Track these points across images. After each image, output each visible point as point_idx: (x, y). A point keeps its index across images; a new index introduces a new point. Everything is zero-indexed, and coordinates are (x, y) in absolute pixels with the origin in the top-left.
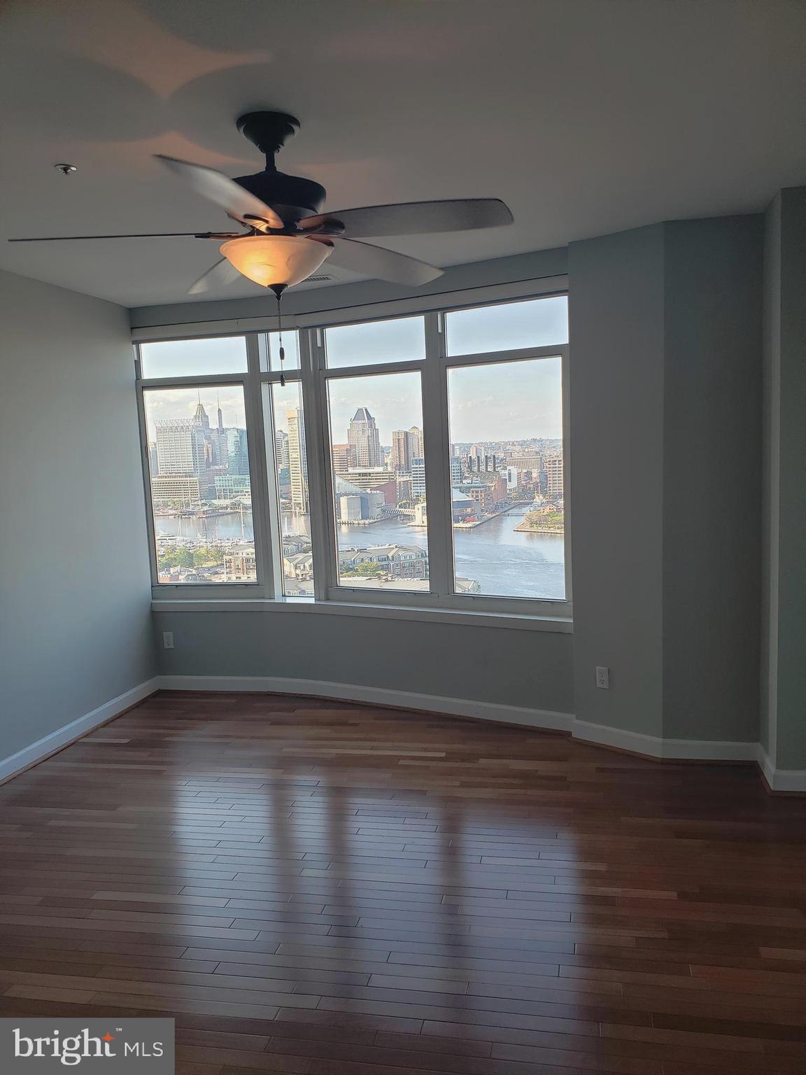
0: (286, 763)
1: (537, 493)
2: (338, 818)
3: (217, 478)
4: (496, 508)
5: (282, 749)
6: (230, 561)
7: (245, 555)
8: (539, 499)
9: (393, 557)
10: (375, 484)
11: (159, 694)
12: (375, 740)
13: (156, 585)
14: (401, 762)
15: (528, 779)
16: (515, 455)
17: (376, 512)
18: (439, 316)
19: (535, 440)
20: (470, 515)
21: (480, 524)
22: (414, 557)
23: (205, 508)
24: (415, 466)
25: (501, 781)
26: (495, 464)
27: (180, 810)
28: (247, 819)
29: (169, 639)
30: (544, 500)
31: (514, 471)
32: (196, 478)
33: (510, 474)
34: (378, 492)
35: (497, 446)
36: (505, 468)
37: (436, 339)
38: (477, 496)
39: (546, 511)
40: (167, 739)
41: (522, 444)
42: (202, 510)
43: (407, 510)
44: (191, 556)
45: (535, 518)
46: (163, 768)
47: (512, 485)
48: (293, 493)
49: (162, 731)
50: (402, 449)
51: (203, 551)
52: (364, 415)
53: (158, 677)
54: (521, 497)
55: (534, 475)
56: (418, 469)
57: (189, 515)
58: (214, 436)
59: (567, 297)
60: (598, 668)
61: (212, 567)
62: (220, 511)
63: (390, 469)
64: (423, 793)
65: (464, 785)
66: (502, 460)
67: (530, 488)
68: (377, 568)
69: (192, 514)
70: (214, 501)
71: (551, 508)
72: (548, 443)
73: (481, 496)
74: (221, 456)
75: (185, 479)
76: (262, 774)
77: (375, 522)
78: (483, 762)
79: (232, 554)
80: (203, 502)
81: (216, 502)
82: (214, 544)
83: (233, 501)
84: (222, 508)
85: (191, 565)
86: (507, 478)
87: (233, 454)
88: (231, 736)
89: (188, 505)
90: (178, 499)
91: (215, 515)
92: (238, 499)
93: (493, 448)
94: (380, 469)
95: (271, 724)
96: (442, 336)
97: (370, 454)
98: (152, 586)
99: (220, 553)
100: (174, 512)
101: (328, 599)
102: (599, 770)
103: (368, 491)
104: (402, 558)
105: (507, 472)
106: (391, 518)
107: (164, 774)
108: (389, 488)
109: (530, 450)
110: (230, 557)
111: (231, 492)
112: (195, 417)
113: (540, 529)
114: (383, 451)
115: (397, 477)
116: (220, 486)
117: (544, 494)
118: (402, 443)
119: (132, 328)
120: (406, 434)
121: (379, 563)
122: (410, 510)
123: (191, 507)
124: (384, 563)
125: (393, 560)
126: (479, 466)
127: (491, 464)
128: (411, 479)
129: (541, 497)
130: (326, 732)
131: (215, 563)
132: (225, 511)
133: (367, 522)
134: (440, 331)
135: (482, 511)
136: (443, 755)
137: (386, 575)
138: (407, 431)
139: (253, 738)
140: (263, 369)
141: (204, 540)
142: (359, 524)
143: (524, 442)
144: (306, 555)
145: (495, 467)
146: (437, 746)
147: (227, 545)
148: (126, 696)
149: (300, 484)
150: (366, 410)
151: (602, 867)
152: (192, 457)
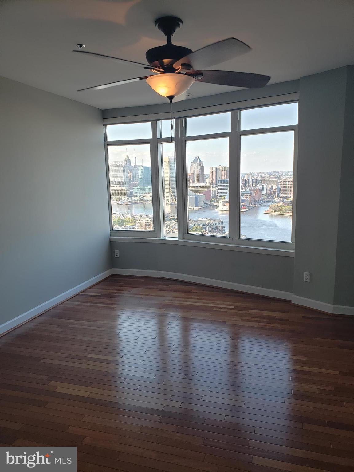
0: (166, 306)
1: (276, 196)
2: (186, 331)
3: (134, 187)
4: (256, 203)
5: (164, 301)
6: (139, 223)
7: (145, 221)
8: (276, 199)
9: (208, 224)
10: (201, 191)
11: (113, 276)
12: (203, 299)
13: (112, 230)
14: (215, 309)
15: (271, 319)
16: (266, 179)
17: (201, 204)
18: (238, 112)
19: (275, 172)
20: (244, 206)
21: (248, 210)
22: (217, 224)
23: (129, 200)
24: (220, 183)
25: (259, 319)
26: (256, 183)
27: (119, 323)
28: (149, 329)
29: (117, 253)
30: (278, 200)
31: (265, 186)
32: (125, 187)
33: (263, 187)
34: (203, 195)
35: (258, 174)
36: (261, 185)
37: (236, 122)
38: (247, 197)
39: (279, 204)
40: (116, 294)
41: (270, 174)
42: (127, 201)
43: (216, 203)
44: (122, 221)
45: (274, 208)
46: (115, 306)
47: (264, 192)
48: (166, 194)
49: (114, 291)
50: (214, 176)
51: (127, 219)
52: (198, 160)
53: (112, 269)
54: (267, 198)
55: (274, 188)
56: (221, 185)
57: (122, 203)
58: (133, 169)
59: (298, 103)
60: (305, 272)
61: (131, 226)
62: (135, 202)
63: (208, 184)
64: (225, 322)
65: (243, 320)
66: (260, 181)
67: (272, 194)
68: (201, 229)
69: (123, 203)
70: (132, 197)
71: (282, 203)
72: (281, 173)
73: (249, 197)
74: (135, 177)
75: (120, 187)
76: (155, 311)
77: (201, 208)
78: (251, 311)
79: (139, 220)
80: (128, 197)
81: (133, 198)
82: (132, 216)
83: (140, 197)
84: (136, 201)
85: (123, 225)
86: (262, 189)
87: (141, 177)
88: (143, 294)
89: (121, 199)
90: (117, 196)
91: (133, 203)
92: (142, 197)
93: (255, 175)
94: (204, 185)
95: (159, 290)
96: (239, 121)
97: (199, 178)
98: (110, 231)
99: (135, 220)
100: (116, 202)
101: (183, 239)
102: (304, 317)
103: (198, 194)
104: (212, 225)
105: (262, 186)
106: (208, 206)
107: (115, 308)
108: (208, 193)
109: (273, 176)
110: (139, 222)
111: (139, 193)
112: (125, 160)
113: (276, 213)
114: (206, 176)
115: (211, 188)
116: (135, 191)
117: (279, 197)
118: (214, 173)
119: (103, 119)
120: (216, 169)
121: (202, 226)
122: (217, 203)
123: (123, 200)
124: (204, 226)
125: (208, 225)
126: (249, 184)
127: (254, 182)
128: (218, 189)
129: (277, 198)
130: (182, 295)
131: (132, 224)
132: (137, 202)
133: (197, 208)
134: (238, 119)
135: (250, 204)
136: (233, 307)
137: (205, 231)
138: (217, 167)
139: (152, 295)
140: (159, 137)
141: (128, 214)
142: (194, 209)
143: (270, 173)
144: (171, 222)
145: (256, 185)
146: (231, 303)
147: (138, 216)
148: (100, 276)
149: (169, 191)
150: (199, 158)
151: (305, 358)
152: (123, 178)
